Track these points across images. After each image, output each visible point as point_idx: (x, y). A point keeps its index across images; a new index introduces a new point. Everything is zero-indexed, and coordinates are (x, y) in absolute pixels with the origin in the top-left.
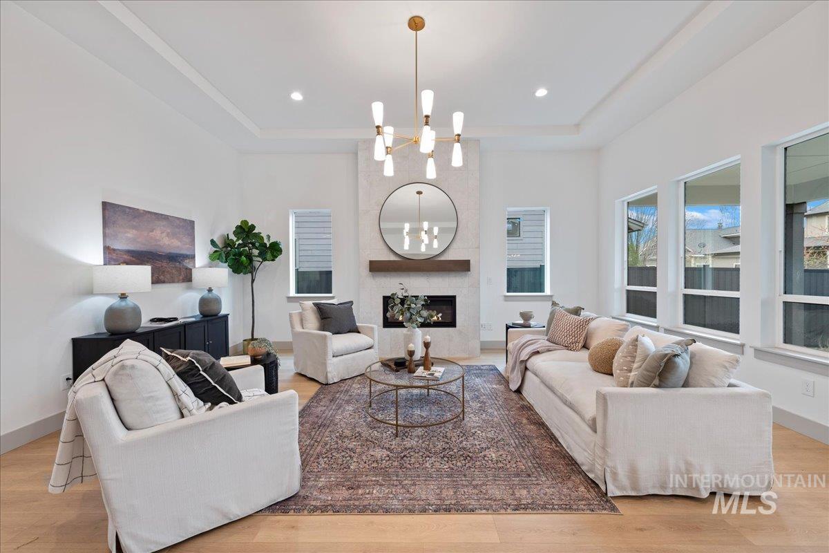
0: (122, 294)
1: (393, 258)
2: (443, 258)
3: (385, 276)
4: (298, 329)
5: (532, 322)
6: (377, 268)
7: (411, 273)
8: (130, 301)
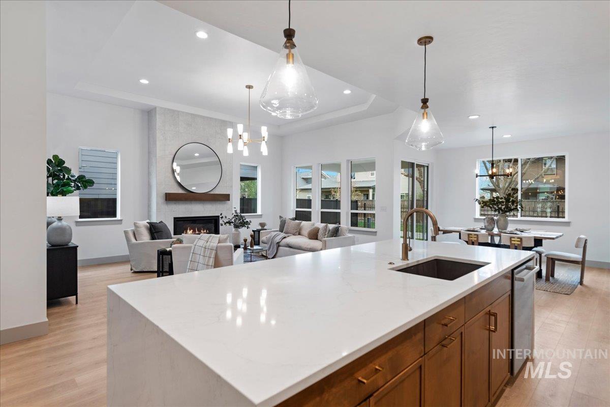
0: (60, 217)
1: (181, 191)
2: (212, 193)
3: (175, 204)
4: (133, 241)
5: (265, 228)
6: (170, 198)
7: (193, 202)
8: (64, 223)
